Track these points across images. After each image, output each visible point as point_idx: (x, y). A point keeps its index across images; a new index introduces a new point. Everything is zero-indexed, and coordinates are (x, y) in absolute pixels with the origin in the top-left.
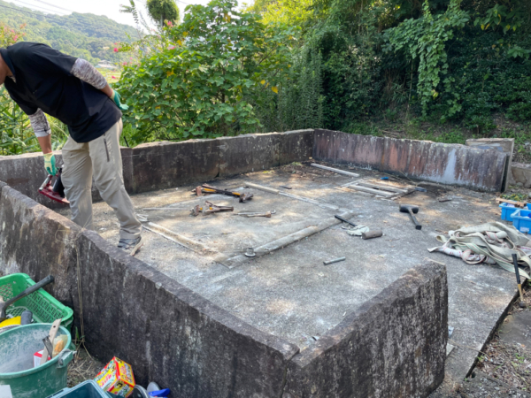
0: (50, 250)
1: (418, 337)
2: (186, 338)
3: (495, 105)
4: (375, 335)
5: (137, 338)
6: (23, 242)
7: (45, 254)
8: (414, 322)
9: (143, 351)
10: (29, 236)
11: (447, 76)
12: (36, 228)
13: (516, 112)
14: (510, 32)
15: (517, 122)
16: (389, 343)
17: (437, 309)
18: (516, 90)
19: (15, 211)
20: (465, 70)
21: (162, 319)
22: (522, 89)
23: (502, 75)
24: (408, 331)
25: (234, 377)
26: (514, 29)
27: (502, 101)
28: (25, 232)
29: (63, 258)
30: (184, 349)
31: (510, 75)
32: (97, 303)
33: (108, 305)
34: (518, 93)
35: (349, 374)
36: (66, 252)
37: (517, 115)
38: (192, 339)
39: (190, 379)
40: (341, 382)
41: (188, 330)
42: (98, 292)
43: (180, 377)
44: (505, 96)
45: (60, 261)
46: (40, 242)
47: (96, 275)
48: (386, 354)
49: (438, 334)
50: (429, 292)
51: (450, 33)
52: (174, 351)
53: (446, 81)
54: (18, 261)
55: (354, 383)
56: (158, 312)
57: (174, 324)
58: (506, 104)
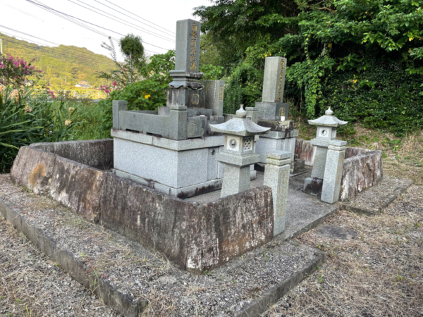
0: (88, 183)
1: (255, 215)
2: (157, 208)
3: (354, 118)
4: (232, 207)
5: (134, 215)
6: (71, 182)
7: (85, 186)
8: (252, 207)
9: (136, 220)
10: (75, 179)
11: (321, 99)
12: (80, 174)
13: (369, 123)
14: (362, 71)
15: (369, 129)
16: (239, 212)
17: (266, 205)
18: (367, 108)
19: (66, 168)
20: (335, 95)
21: (146, 203)
22: (371, 108)
23: (357, 98)
24: (249, 210)
25: (175, 218)
26: (365, 69)
27: (358, 116)
28: (73, 177)
29: (96, 186)
30: (155, 213)
31: (363, 98)
32: (114, 203)
33: (120, 203)
34: (368, 110)
35: (219, 217)
36: (98, 183)
37: (369, 124)
38: (159, 208)
39: (157, 225)
40: (215, 220)
41: (157, 205)
42: (115, 199)
43: (153, 226)
44: (361, 112)
45: (94, 188)
46: (82, 180)
47: (114, 190)
48: (237, 217)
49: (267, 218)
50: (261, 197)
51: (323, 71)
52: (151, 215)
53: (321, 102)
54: (67, 193)
55: (221, 222)
56: (144, 201)
57: (151, 204)
58: (362, 117)
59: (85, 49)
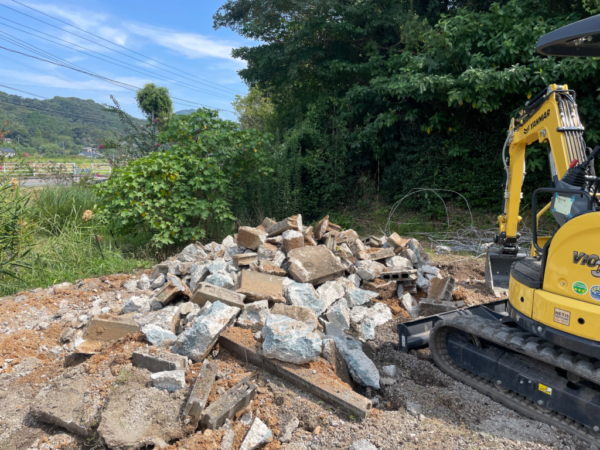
3: (446, 195)
14: (452, 133)
18: (461, 182)
20: (419, 165)
22: (466, 181)
26: (455, 131)
31: (455, 169)
44: (454, 187)
59: (92, 101)
